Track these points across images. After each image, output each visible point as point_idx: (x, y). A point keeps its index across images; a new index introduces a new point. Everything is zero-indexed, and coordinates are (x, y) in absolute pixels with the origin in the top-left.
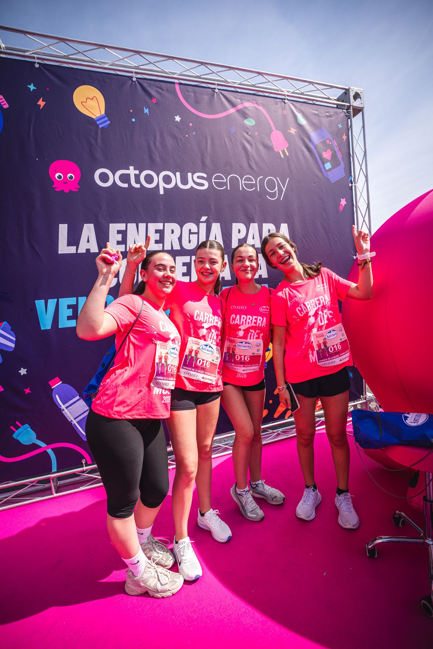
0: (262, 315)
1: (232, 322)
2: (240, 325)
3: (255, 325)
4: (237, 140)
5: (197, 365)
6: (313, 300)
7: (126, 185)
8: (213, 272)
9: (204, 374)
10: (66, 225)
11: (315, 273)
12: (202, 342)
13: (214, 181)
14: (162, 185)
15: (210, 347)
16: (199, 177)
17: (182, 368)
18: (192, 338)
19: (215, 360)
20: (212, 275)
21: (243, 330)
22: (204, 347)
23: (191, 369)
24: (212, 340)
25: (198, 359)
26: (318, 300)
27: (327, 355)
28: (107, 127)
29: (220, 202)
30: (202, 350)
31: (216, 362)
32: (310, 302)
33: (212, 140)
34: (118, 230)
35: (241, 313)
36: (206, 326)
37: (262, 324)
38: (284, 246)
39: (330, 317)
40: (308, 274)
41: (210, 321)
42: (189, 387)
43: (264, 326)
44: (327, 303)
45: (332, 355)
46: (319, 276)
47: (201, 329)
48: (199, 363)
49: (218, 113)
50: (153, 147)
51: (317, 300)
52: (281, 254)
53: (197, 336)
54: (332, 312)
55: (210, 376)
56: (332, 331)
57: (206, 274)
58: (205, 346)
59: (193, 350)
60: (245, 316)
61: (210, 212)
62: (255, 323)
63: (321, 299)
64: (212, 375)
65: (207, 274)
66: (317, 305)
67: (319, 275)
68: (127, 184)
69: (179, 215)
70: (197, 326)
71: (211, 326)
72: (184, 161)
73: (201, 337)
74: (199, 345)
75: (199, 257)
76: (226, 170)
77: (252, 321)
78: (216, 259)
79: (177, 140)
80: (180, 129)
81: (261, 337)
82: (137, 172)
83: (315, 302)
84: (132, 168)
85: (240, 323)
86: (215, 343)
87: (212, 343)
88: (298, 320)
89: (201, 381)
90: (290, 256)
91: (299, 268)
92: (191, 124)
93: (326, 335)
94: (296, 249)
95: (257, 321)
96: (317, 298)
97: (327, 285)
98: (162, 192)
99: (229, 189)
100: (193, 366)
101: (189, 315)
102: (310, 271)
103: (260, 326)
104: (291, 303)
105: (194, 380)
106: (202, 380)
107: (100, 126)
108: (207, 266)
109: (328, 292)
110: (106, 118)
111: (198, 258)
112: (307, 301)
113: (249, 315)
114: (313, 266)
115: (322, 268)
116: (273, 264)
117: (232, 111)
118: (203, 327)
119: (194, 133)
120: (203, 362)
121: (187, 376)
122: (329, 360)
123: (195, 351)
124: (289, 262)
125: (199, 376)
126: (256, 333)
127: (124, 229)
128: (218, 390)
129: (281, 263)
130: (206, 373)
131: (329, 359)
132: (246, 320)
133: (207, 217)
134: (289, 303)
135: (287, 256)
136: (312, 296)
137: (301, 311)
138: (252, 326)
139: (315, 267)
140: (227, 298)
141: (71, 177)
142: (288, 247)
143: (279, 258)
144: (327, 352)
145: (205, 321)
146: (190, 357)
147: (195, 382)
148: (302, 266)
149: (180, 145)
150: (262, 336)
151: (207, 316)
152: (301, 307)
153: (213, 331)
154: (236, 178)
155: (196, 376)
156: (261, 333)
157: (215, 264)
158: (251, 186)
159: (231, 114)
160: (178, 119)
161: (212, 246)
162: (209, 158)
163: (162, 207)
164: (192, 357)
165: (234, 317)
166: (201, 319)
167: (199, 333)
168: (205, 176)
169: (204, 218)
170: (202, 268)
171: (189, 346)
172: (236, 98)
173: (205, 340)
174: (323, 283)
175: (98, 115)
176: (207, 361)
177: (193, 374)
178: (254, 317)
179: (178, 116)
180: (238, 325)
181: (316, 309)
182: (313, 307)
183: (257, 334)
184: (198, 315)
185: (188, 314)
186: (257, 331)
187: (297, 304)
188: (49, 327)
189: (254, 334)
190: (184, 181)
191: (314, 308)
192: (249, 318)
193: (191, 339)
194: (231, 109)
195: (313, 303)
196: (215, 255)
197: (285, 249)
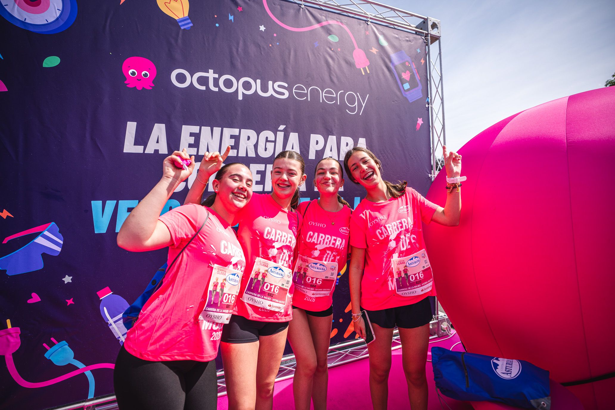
0: (342, 236)
1: (309, 239)
2: (317, 244)
3: (333, 246)
4: (320, 54)
5: (263, 290)
6: (394, 223)
7: (203, 88)
8: (291, 184)
9: (271, 301)
10: (136, 123)
11: (399, 193)
12: (271, 264)
13: (295, 92)
14: (241, 90)
15: (280, 269)
16: (279, 86)
17: (246, 293)
18: (260, 258)
19: (285, 284)
20: (289, 188)
21: (319, 250)
22: (273, 269)
23: (256, 295)
24: (283, 261)
25: (265, 283)
26: (401, 223)
27: (408, 283)
28: (189, 29)
29: (299, 112)
30: (270, 273)
31: (286, 286)
32: (391, 224)
33: (295, 52)
34: (190, 133)
35: (319, 230)
36: (277, 245)
37: (340, 247)
38: (369, 161)
39: (413, 241)
40: (391, 193)
41: (282, 240)
42: (253, 315)
43: (342, 248)
44: (410, 227)
45: (412, 285)
46: (403, 197)
47: (271, 249)
48: (267, 288)
49: (302, 27)
50: (235, 53)
51: (399, 223)
52: (364, 169)
53: (266, 256)
54: (415, 237)
55: (278, 303)
56: (414, 258)
57: (282, 186)
58: (275, 269)
59: (260, 273)
60: (323, 235)
61: (289, 122)
62: (334, 244)
63: (403, 222)
64: (280, 302)
65: (284, 186)
66: (399, 228)
67: (403, 195)
68: (205, 87)
69: (256, 122)
70: (268, 244)
71: (283, 246)
72: (266, 69)
73: (271, 258)
74: (267, 266)
75: (277, 167)
76: (308, 82)
77: (330, 241)
78: (295, 171)
79: (260, 49)
80: (263, 37)
81: (336, 260)
82: (216, 76)
83: (397, 225)
84: (211, 71)
85: (317, 242)
86: (286, 265)
87: (283, 265)
88: (378, 243)
89: (267, 310)
90: (374, 172)
91: (382, 186)
92: (275, 35)
93: (408, 263)
94: (381, 166)
95: (336, 242)
96: (400, 221)
97: (411, 207)
98: (240, 98)
99: (309, 100)
100: (259, 291)
101: (259, 232)
102: (394, 191)
103: (338, 248)
104: (371, 224)
105: (260, 307)
106: (268, 308)
107: (182, 28)
108: (285, 177)
109: (411, 215)
110: (190, 21)
111: (275, 168)
112: (388, 223)
113: (328, 234)
114: (398, 185)
115: (407, 188)
116: (355, 179)
117: (317, 26)
118: (274, 247)
119: (278, 44)
120: (271, 286)
121: (251, 303)
122: (410, 290)
123: (263, 274)
124: (373, 179)
125: (265, 303)
126: (332, 255)
127: (198, 132)
128: (288, 319)
129: (363, 178)
130: (273, 300)
131: (410, 288)
132: (324, 240)
133: (285, 126)
134: (369, 225)
135: (370, 172)
136: (394, 218)
137: (381, 234)
138: (330, 247)
139: (400, 186)
140: (305, 213)
141: (146, 75)
142: (373, 163)
143: (362, 173)
144: (407, 281)
145: (276, 240)
146: (256, 281)
147: (261, 310)
148: (386, 184)
149: (263, 53)
150: (338, 259)
151: (279, 234)
152: (381, 230)
153: (285, 251)
154: (317, 90)
155: (261, 303)
156: (338, 256)
157: (294, 176)
158: (332, 99)
159: (316, 29)
160: (262, 28)
161: (291, 156)
162: (291, 68)
163: (239, 113)
164: (259, 281)
165: (312, 235)
166: (272, 237)
167: (269, 253)
168: (286, 85)
169: (282, 127)
170: (278, 179)
171: (255, 268)
172: (321, 15)
173: (275, 261)
174: (407, 204)
175: (181, 16)
176: (275, 286)
177: (258, 301)
178: (333, 238)
179: (263, 26)
180: (314, 244)
181: (398, 232)
182: (394, 231)
183: (334, 256)
184: (269, 233)
185: (257, 231)
186: (334, 253)
187: (378, 226)
188: (104, 230)
189: (330, 255)
190: (265, 89)
191: (396, 231)
192: (328, 238)
193: (259, 260)
194: (316, 24)
195: (395, 226)
196: (295, 165)
197: (369, 164)
